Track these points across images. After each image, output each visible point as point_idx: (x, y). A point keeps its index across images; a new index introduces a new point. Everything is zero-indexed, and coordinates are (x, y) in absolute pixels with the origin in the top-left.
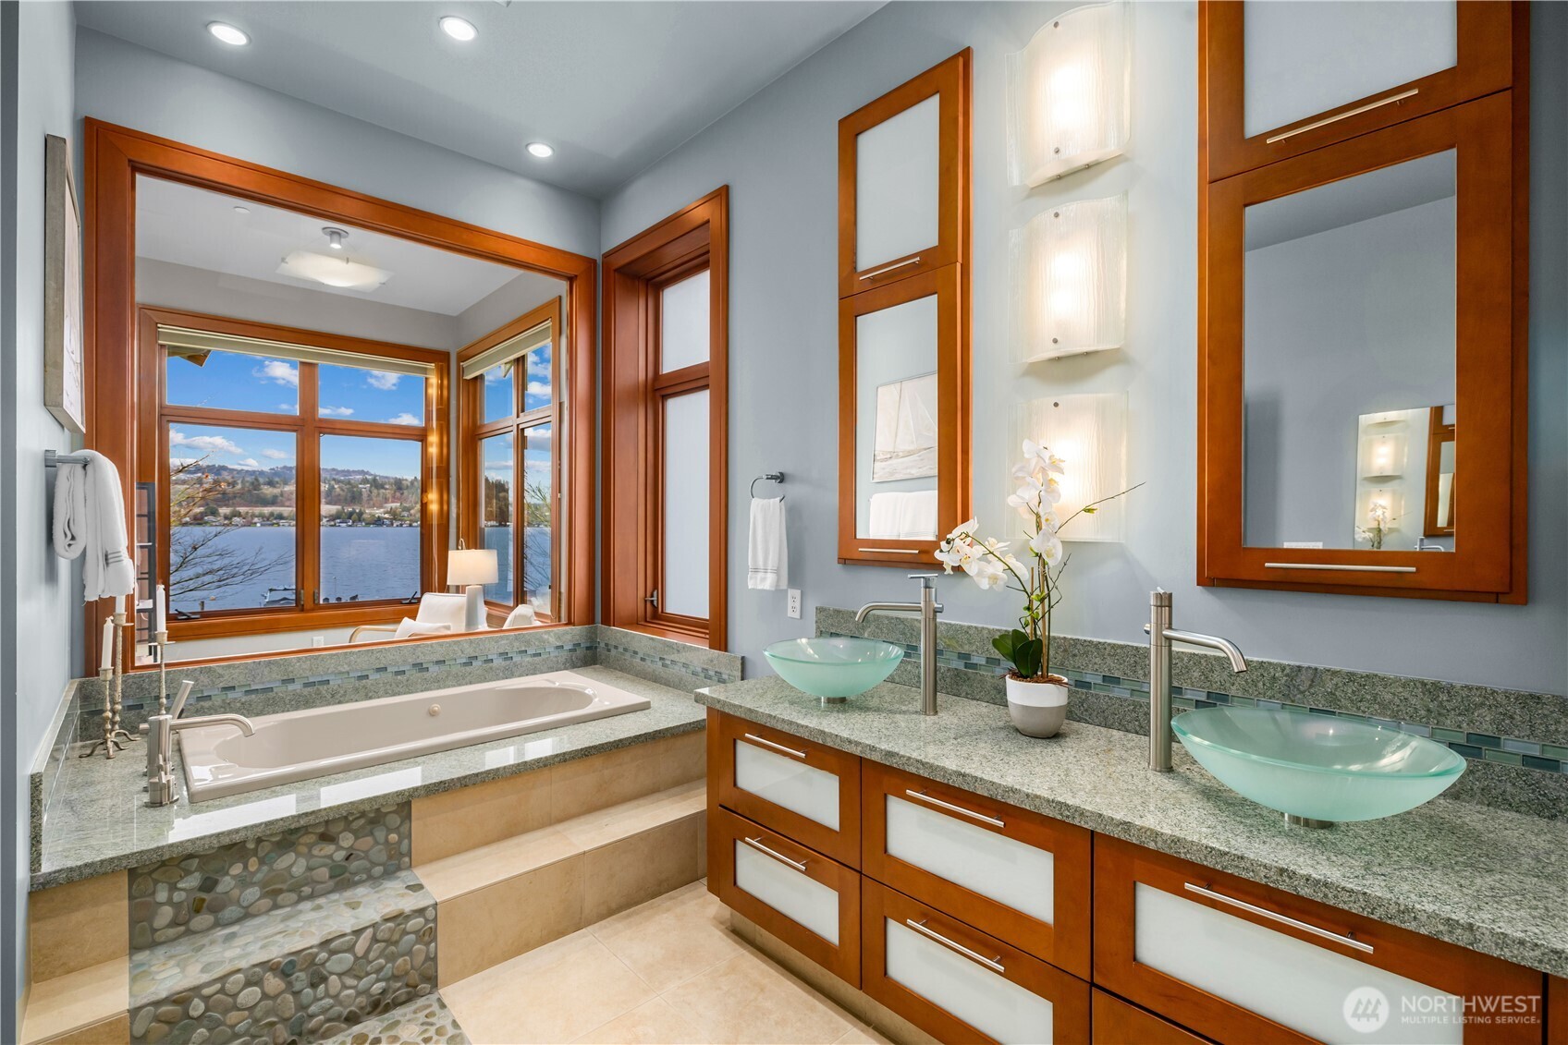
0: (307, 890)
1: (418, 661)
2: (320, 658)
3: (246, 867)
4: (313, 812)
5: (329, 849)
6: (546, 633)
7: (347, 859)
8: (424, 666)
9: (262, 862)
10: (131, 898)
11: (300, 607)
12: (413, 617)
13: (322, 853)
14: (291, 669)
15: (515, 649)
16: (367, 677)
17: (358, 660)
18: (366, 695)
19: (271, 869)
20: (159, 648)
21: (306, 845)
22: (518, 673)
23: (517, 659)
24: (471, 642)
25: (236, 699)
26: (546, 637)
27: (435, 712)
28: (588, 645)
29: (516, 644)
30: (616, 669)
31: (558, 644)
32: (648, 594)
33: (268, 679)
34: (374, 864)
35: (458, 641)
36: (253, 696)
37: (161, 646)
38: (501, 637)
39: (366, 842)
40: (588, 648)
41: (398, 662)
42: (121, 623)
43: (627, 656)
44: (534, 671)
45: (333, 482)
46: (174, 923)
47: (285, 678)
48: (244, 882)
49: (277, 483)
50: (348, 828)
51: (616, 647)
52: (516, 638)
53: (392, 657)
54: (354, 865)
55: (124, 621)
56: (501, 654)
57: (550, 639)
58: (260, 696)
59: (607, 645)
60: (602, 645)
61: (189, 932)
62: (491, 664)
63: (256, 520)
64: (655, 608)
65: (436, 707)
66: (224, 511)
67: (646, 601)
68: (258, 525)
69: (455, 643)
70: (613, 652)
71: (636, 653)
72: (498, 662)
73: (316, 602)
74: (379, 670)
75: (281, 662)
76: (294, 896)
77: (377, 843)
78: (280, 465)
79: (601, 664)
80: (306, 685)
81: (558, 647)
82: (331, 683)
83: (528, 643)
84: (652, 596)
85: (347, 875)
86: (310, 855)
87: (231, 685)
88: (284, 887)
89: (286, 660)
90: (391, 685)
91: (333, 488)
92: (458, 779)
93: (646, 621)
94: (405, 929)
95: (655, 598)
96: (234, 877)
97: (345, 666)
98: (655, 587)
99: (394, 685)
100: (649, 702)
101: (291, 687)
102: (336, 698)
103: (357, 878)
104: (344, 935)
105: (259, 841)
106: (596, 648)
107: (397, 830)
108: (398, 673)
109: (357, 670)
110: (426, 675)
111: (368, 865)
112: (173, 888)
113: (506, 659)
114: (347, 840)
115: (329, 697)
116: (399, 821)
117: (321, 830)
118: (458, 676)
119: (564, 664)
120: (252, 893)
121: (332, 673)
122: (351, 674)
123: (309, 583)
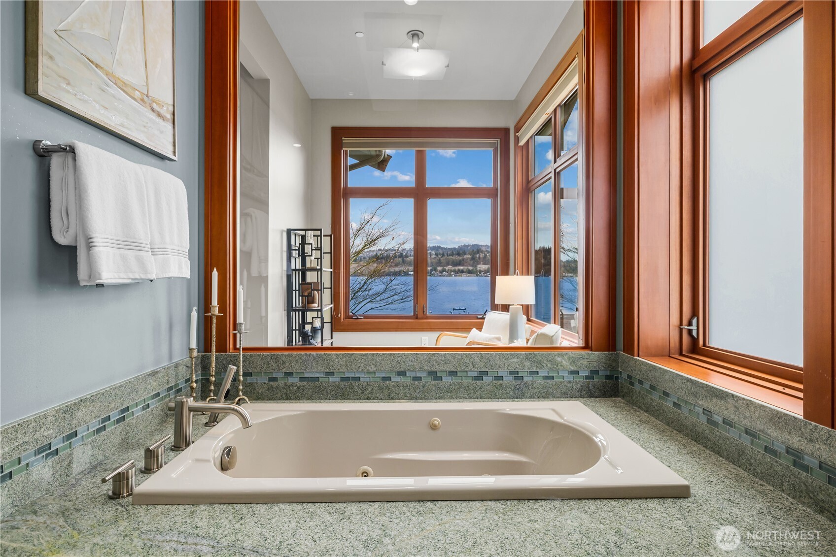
1: (433, 369)
2: (353, 357)
6: (559, 355)
8: (438, 375)
11: (416, 316)
12: (480, 327)
14: (331, 363)
15: (526, 369)
16: (389, 379)
17: (383, 362)
18: (389, 395)
20: (238, 335)
22: (529, 395)
23: (528, 379)
24: (482, 357)
25: (293, 383)
26: (559, 359)
27: (435, 426)
28: (608, 373)
29: (527, 364)
30: (640, 407)
31: (573, 369)
32: (685, 322)
33: (316, 370)
35: (470, 355)
36: (305, 383)
37: (240, 334)
38: (512, 355)
40: (607, 377)
41: (415, 368)
42: (215, 313)
43: (655, 396)
44: (545, 395)
45: (486, 253)
47: (327, 370)
49: (461, 254)
51: (641, 382)
52: (527, 357)
53: (410, 363)
55: (217, 312)
56: (511, 373)
57: (564, 362)
58: (310, 383)
59: (629, 377)
60: (624, 376)
62: (501, 382)
63: (452, 273)
64: (694, 341)
65: (437, 421)
66: (439, 269)
67: (681, 330)
68: (453, 276)
69: (467, 355)
70: (637, 388)
71: (666, 394)
72: (508, 380)
73: (425, 313)
74: (399, 373)
75: (325, 357)
78: (463, 244)
79: (623, 397)
80: (344, 379)
81: (573, 373)
82: (361, 379)
83: (540, 364)
84: (690, 324)
87: (290, 371)
89: (328, 355)
90: (409, 389)
91: (486, 255)
93: (681, 354)
95: (694, 327)
97: (372, 366)
98: (694, 313)
99: (412, 390)
100: (687, 488)
101: (332, 379)
102: (365, 395)
106: (617, 378)
108: (416, 379)
109: (382, 371)
110: (441, 384)
113: (516, 378)
118: (469, 389)
119: (580, 391)
121: (362, 371)
122: (377, 375)
123: (420, 300)
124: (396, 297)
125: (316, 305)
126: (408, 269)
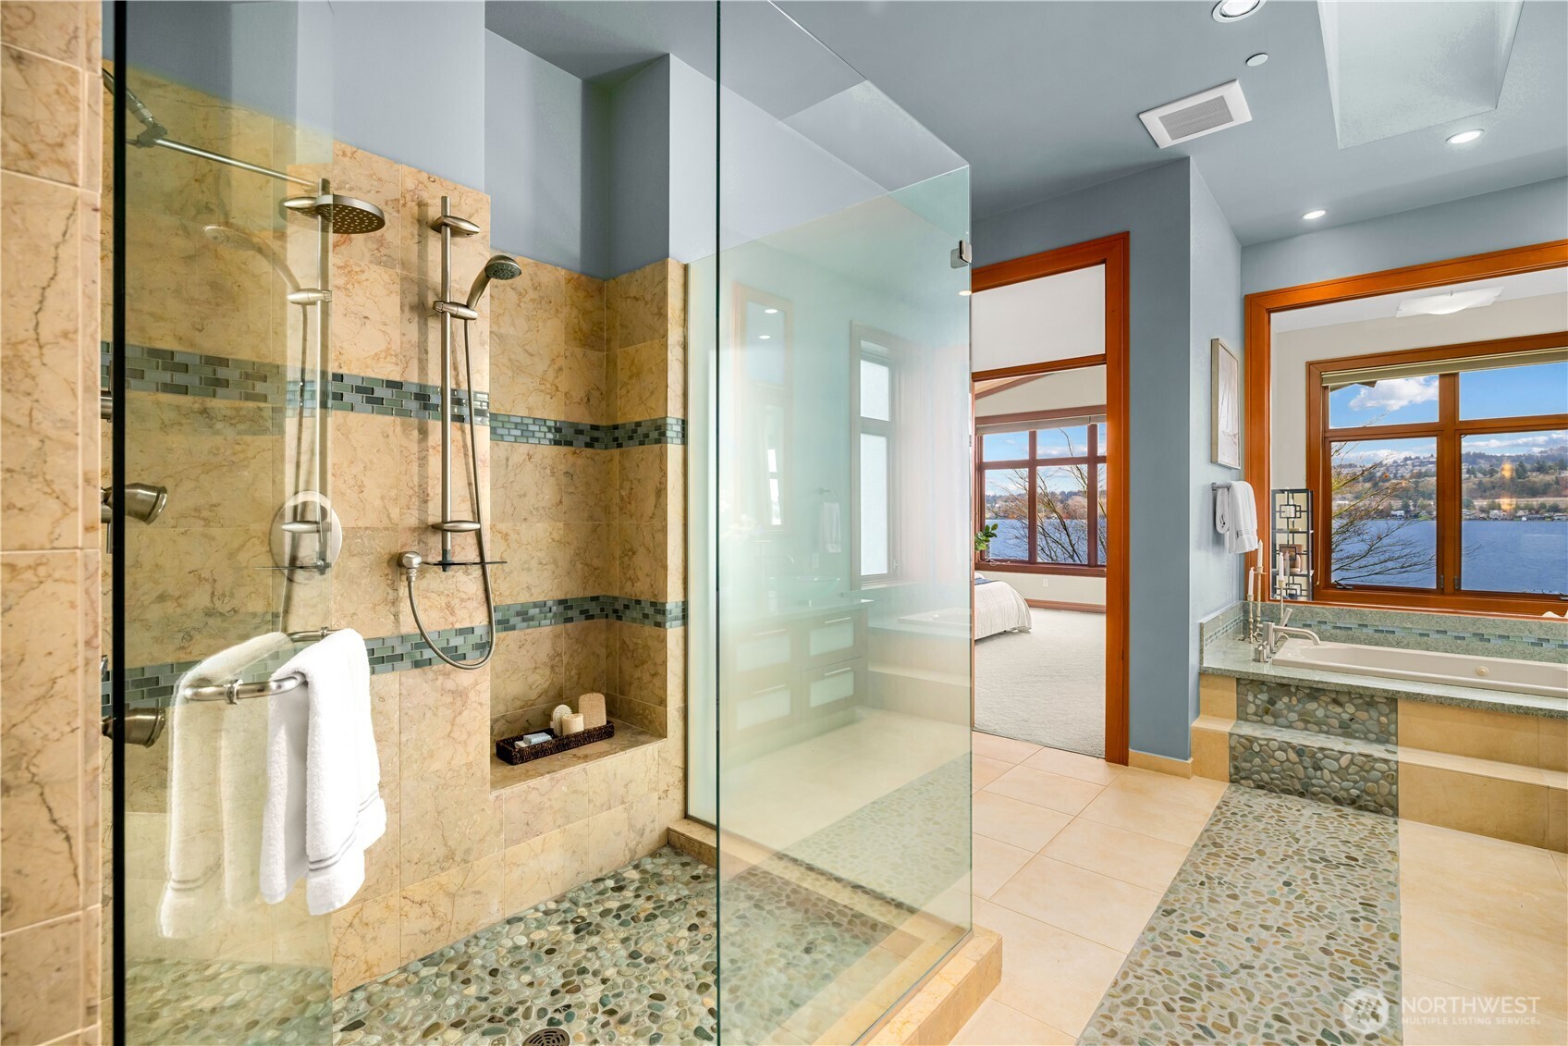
0: (1325, 728)
2: (1387, 614)
3: (1290, 701)
4: (1326, 683)
5: (1339, 710)
7: (1351, 720)
8: (1486, 637)
9: (1299, 701)
10: (1238, 693)
11: (1440, 590)
13: (1334, 710)
14: (1365, 618)
16: (1427, 636)
17: (1421, 621)
18: (1427, 647)
19: (1304, 708)
21: (1325, 702)
27: (1482, 672)
33: (1349, 621)
34: (1370, 732)
35: (1526, 622)
39: (1362, 715)
42: (1260, 572)
46: (1255, 714)
47: (1364, 624)
48: (1290, 708)
50: (1351, 701)
53: (1452, 624)
54: (1355, 726)
55: (1262, 571)
61: (1262, 722)
65: (1485, 669)
73: (1457, 587)
74: (1438, 632)
75: (1357, 612)
76: (1317, 728)
77: (1371, 718)
82: (1397, 633)
85: (1350, 730)
86: (1326, 709)
88: (1312, 720)
89: (1361, 611)
90: (1451, 646)
92: (1434, 696)
94: (1373, 766)
96: (1284, 703)
99: (1454, 646)
101: (1365, 630)
102: (1400, 644)
103: (1357, 735)
104: (1333, 750)
105: (1297, 688)
107: (1386, 716)
108: (1457, 637)
110: (1488, 645)
111: (1365, 730)
112: (1255, 697)
114: (1351, 709)
115: (1394, 643)
116: (1388, 711)
117: (1334, 696)
118: (1525, 653)
120: (1293, 716)
121: (1397, 627)
122: (1413, 631)
123: (1449, 570)
124: (1390, 564)
125: (1299, 570)
126: (1390, 504)
